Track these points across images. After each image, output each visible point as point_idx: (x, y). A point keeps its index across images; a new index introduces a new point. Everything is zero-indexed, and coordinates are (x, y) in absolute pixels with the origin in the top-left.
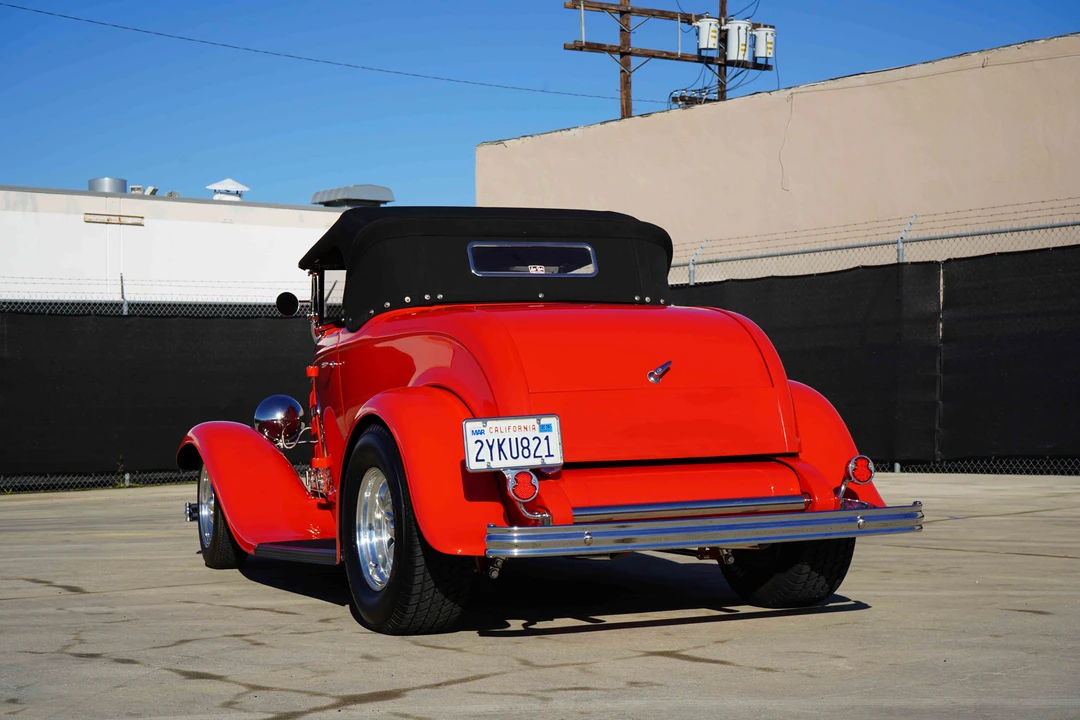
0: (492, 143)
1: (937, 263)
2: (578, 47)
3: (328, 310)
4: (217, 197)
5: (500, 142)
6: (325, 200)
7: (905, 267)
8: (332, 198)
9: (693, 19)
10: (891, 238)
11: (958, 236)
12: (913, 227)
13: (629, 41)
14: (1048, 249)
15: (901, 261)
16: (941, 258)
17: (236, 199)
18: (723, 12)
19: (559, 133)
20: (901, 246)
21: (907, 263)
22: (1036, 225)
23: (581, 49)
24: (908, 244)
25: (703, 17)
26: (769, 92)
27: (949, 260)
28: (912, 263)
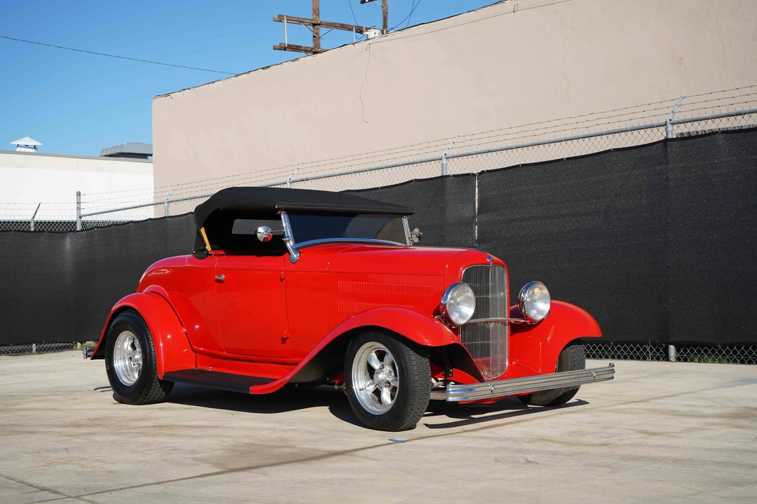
0: (163, 96)
1: (474, 175)
2: (284, 48)
3: (35, 225)
4: (18, 149)
5: (168, 95)
6: (108, 154)
7: (448, 179)
8: (113, 153)
9: (364, 29)
10: (437, 155)
11: (489, 152)
12: (456, 145)
13: (319, 44)
14: (562, 159)
15: (444, 174)
16: (476, 170)
17: (33, 151)
18: (385, 26)
19: (207, 85)
20: (444, 161)
21: (449, 176)
22: (552, 139)
23: (285, 50)
24: (451, 160)
25: (370, 29)
26: (353, 44)
27: (483, 172)
28: (454, 176)
